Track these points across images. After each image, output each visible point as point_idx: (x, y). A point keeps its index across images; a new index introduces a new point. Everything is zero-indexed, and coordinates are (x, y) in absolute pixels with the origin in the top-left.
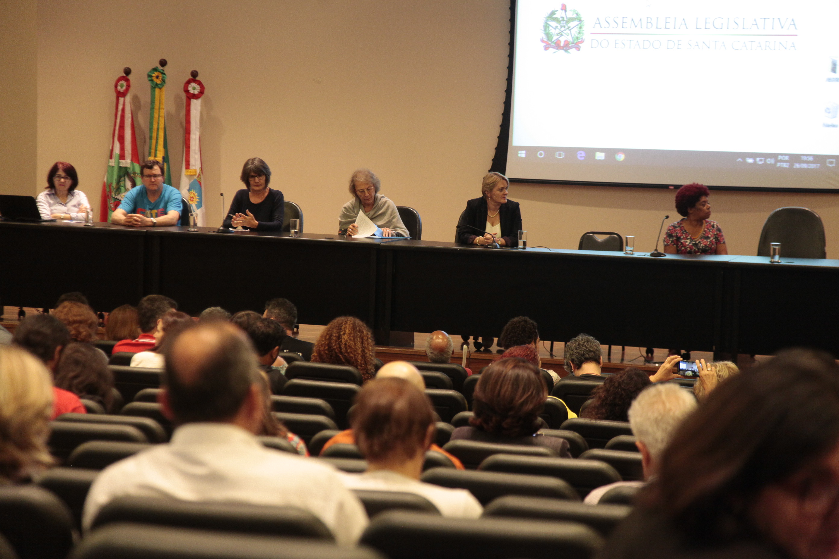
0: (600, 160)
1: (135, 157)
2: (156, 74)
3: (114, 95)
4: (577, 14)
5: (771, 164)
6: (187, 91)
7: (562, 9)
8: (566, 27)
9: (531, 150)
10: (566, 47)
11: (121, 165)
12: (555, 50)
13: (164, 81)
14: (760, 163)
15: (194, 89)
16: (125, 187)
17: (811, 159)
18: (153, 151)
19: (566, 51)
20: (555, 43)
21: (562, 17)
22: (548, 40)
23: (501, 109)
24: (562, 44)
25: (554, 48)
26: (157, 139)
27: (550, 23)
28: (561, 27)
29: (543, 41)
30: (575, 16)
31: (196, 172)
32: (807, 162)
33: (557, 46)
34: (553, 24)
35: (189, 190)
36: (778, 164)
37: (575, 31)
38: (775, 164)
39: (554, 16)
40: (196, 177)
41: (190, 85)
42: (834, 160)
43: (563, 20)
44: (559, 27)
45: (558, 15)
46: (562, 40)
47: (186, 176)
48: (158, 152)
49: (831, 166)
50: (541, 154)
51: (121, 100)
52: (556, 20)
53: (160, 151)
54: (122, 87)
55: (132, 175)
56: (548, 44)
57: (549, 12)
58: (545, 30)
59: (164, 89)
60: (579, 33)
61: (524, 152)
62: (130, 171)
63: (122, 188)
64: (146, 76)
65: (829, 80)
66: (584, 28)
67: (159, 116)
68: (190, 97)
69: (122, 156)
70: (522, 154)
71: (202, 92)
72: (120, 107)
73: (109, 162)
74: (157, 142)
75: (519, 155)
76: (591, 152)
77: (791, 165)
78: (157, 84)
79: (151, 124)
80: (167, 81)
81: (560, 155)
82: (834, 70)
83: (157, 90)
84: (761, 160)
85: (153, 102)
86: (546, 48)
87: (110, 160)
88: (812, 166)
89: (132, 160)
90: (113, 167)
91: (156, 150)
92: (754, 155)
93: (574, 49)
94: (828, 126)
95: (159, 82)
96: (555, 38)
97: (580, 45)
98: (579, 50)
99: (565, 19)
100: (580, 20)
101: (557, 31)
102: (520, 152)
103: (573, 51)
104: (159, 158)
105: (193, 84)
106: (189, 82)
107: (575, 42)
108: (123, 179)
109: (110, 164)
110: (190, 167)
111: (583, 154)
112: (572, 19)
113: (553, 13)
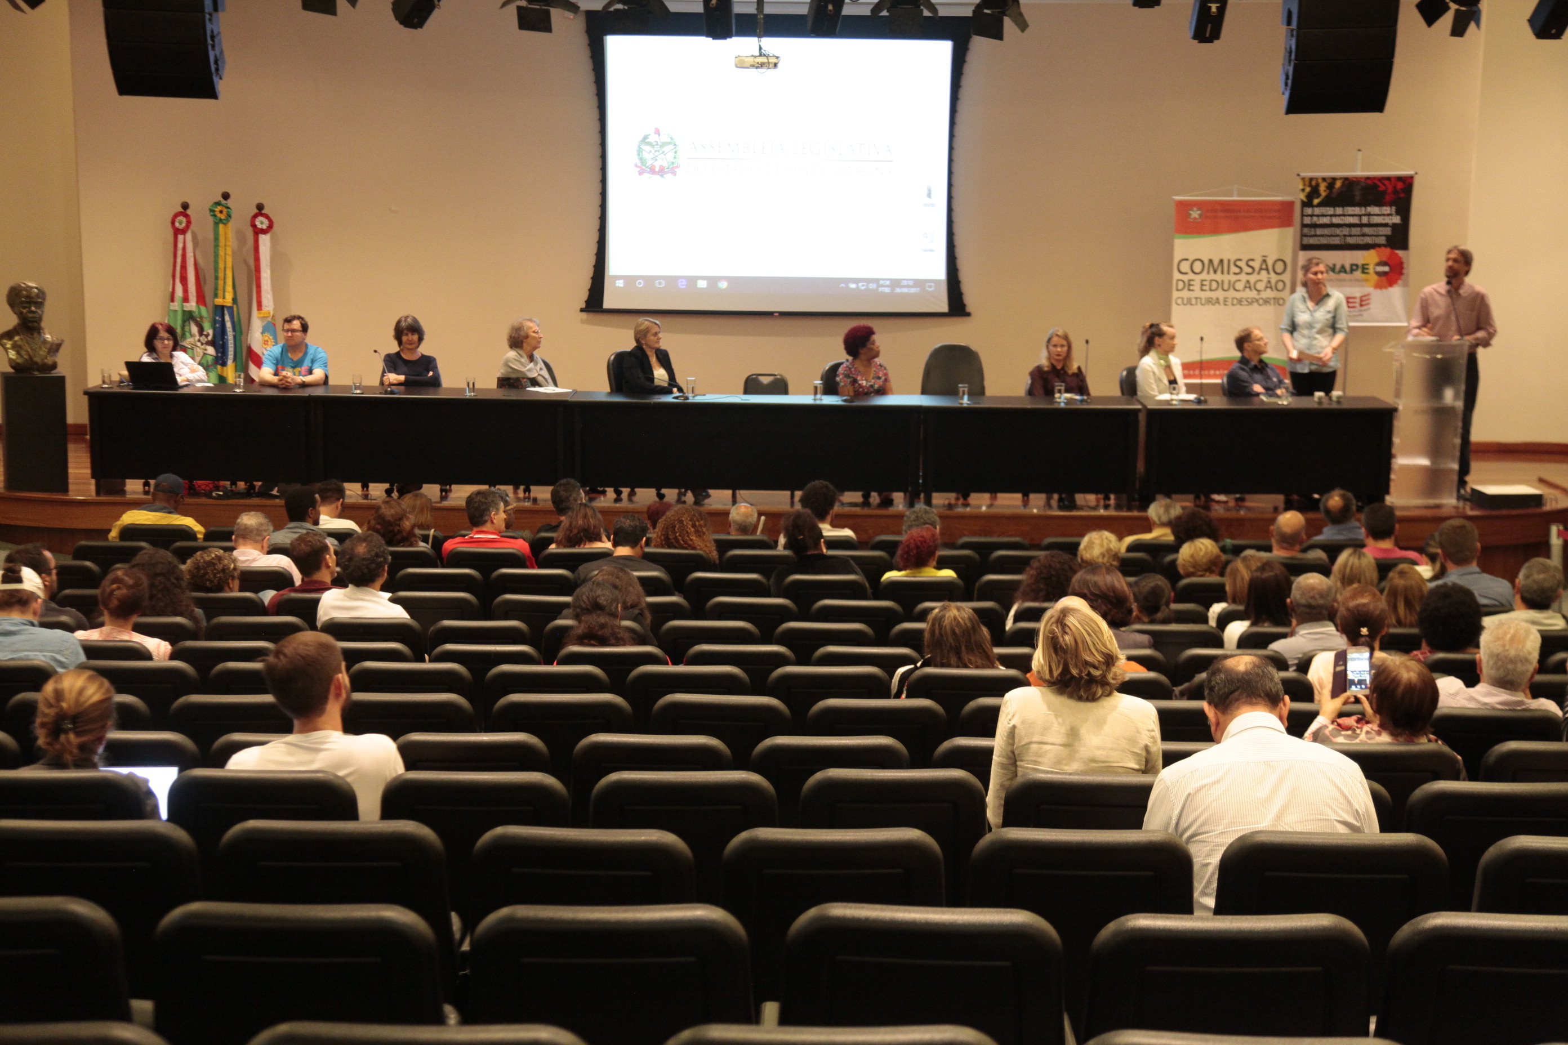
0: (702, 288)
1: (201, 299)
2: (219, 208)
3: (170, 232)
4: (671, 138)
5: (873, 290)
6: (254, 226)
7: (655, 133)
8: (661, 152)
9: (629, 280)
10: (662, 172)
11: (185, 309)
12: (651, 175)
13: (229, 216)
14: (863, 288)
15: (261, 223)
16: (190, 332)
17: (911, 283)
18: (220, 293)
19: (662, 176)
20: (650, 168)
21: (656, 142)
22: (642, 165)
23: (595, 237)
24: (657, 169)
25: (648, 173)
26: (225, 279)
27: (643, 147)
28: (656, 151)
29: (636, 166)
30: (669, 140)
31: (269, 313)
32: (908, 286)
33: (652, 171)
34: (647, 148)
35: (262, 333)
36: (880, 289)
37: (670, 156)
38: (877, 289)
39: (647, 140)
40: (269, 319)
41: (257, 220)
42: (932, 284)
43: (657, 145)
44: (653, 151)
45: (649, 140)
46: (657, 165)
47: (259, 318)
48: (226, 293)
49: (930, 290)
50: (640, 283)
51: (181, 237)
52: (649, 144)
53: (228, 292)
54: (180, 223)
55: (198, 319)
56: (642, 169)
57: (642, 137)
58: (639, 155)
59: (230, 224)
60: (675, 158)
61: (622, 281)
62: (196, 314)
63: (188, 334)
64: (208, 211)
66: (679, 153)
67: (225, 254)
68: (258, 232)
69: (186, 299)
70: (620, 283)
71: (271, 227)
72: (180, 245)
73: (169, 306)
74: (225, 283)
75: (617, 285)
76: (692, 280)
77: (893, 290)
78: (221, 220)
79: (216, 262)
80: (233, 216)
81: (660, 283)
83: (221, 226)
84: (863, 285)
85: (216, 239)
86: (641, 174)
87: (172, 304)
88: (913, 290)
89: (197, 303)
90: (175, 311)
91: (224, 291)
92: (856, 281)
93: (670, 174)
94: (926, 251)
95: (223, 217)
96: (649, 163)
97: (676, 170)
98: (675, 175)
99: (659, 143)
100: (675, 145)
101: (652, 155)
102: (617, 282)
103: (669, 176)
104: (228, 301)
105: (261, 218)
106: (255, 216)
107: (671, 167)
108: (187, 323)
109: (172, 308)
110: (263, 308)
111: (684, 283)
112: (667, 144)
113: (646, 137)
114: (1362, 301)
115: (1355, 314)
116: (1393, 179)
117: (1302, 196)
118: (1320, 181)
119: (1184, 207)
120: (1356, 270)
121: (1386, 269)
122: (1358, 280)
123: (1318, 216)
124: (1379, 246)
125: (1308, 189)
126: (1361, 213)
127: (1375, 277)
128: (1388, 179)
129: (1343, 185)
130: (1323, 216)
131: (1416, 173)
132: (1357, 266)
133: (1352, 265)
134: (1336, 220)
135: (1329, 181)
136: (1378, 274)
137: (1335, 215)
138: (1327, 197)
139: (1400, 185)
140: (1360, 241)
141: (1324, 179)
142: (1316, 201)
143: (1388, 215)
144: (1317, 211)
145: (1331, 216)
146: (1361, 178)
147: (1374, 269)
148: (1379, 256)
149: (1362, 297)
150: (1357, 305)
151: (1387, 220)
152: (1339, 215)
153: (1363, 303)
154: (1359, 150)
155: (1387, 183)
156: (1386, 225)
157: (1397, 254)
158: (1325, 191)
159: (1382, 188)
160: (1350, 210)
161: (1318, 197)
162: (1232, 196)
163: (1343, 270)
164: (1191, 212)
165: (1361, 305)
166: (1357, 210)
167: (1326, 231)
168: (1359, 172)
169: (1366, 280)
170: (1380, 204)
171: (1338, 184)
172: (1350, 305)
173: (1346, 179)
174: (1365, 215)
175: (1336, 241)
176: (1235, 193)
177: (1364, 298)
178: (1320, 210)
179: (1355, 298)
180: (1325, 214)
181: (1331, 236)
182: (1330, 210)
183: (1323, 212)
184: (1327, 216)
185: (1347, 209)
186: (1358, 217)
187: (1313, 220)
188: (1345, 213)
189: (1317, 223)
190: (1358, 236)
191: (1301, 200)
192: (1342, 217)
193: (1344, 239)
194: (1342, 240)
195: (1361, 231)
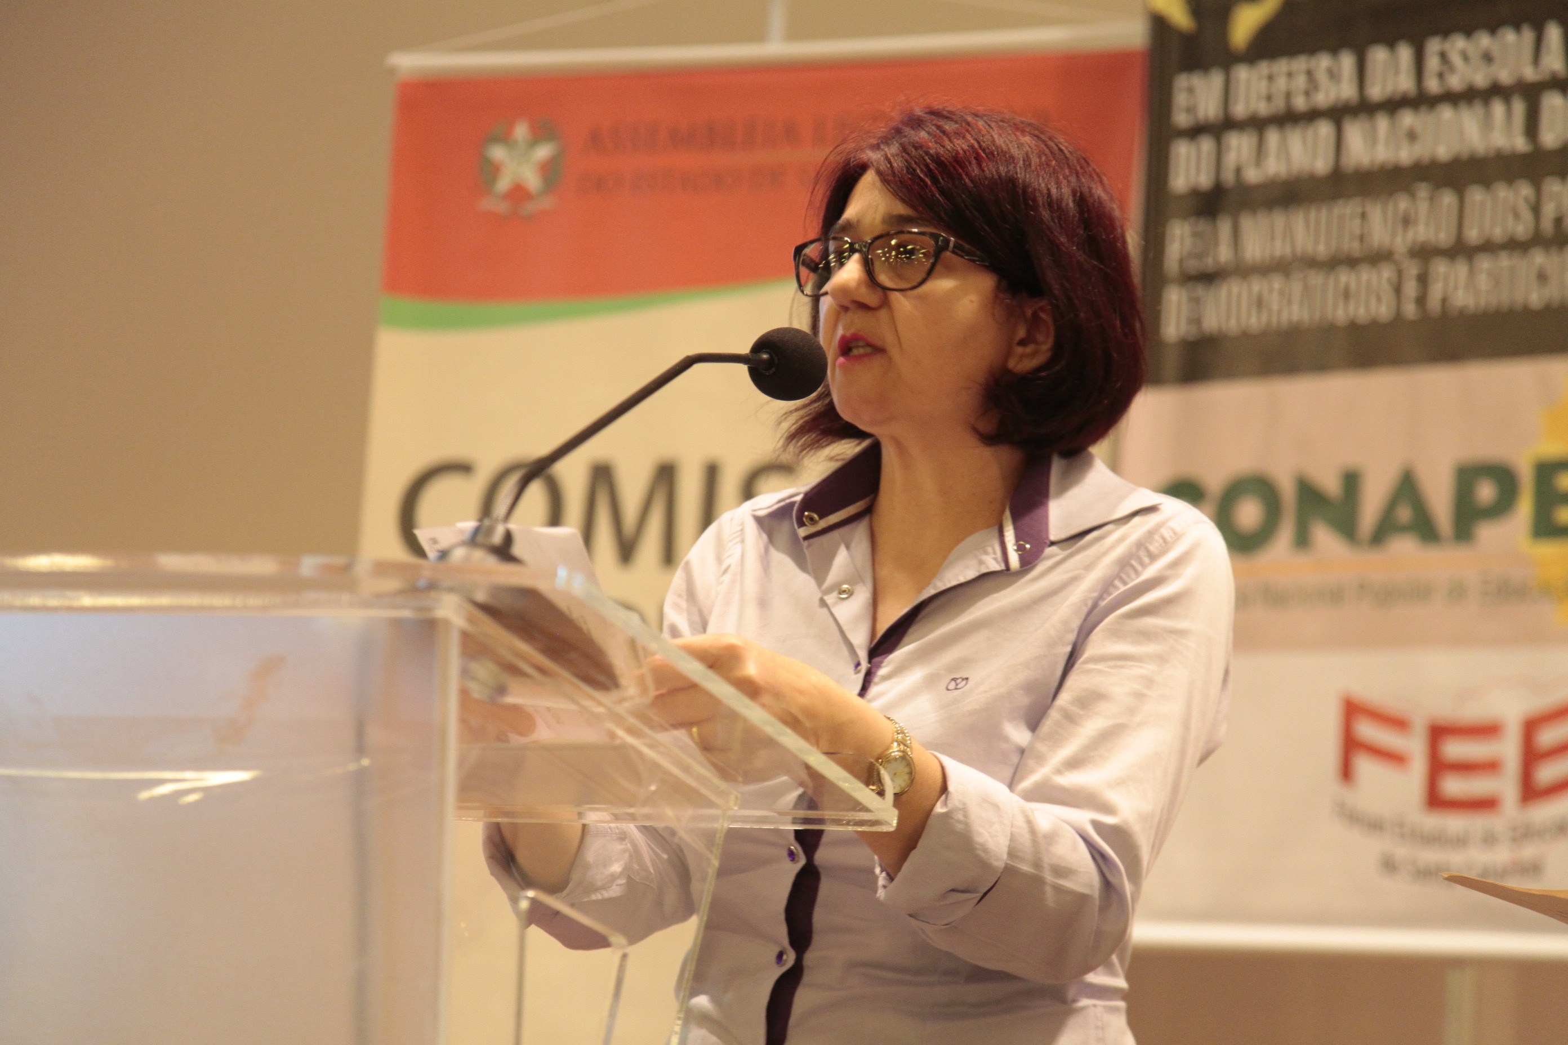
114: (1531, 756)
120: (1500, 509)
122: (1508, 591)
123: (1257, 124)
126: (1530, 74)
130: (1289, 118)
132: (1504, 476)
133: (1467, 476)
134: (1366, 145)
137: (1362, 107)
144: (1252, 89)
145: (1339, 113)
149: (1531, 727)
150: (1506, 787)
152: (1393, 105)
153: (1544, 775)
160: (1463, 59)
162: (767, 42)
163: (1404, 514)
164: (499, 152)
165: (1531, 793)
166: (1509, 54)
167: (1303, 231)
172: (1453, 786)
174: (1563, 85)
175: (1370, 296)
176: (777, 19)
177: (1547, 739)
178: (1271, 78)
179: (1488, 730)
180: (1300, 103)
181: (1335, 263)
182: (1333, 75)
183: (1288, 95)
184: (1312, 115)
185: (1443, 56)
186: (1519, 107)
187: (1231, 159)
188: (1433, 85)
189: (1252, 175)
190: (1514, 245)
191: (1159, 24)
192: (1407, 118)
193: (1423, 280)
194: (1411, 289)
195: (1536, 209)
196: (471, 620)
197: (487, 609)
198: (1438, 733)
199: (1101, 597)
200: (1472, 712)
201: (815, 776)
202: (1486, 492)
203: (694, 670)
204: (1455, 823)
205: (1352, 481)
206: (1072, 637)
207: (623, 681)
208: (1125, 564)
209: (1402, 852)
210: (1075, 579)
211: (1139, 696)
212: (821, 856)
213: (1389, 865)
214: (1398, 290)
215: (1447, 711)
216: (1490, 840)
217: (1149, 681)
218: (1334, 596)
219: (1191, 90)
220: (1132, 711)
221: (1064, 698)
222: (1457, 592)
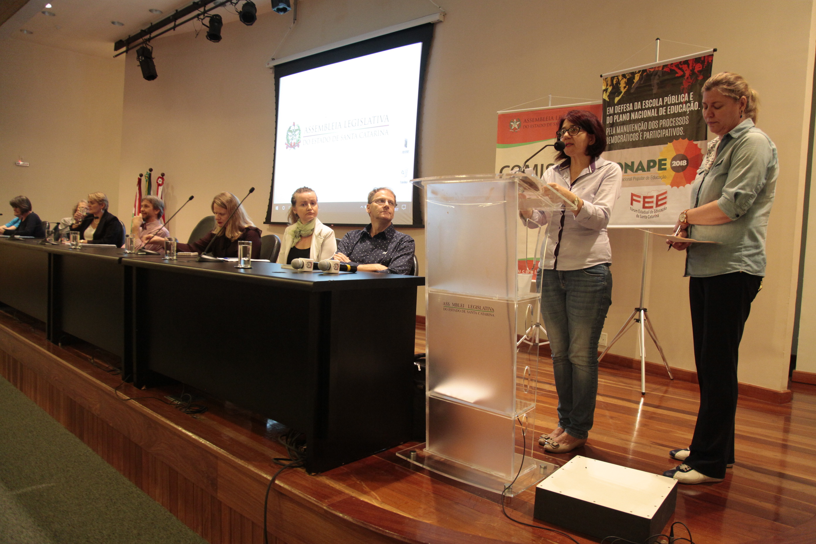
2: (147, 175)
4: (299, 127)
6: (157, 182)
7: (293, 125)
8: (295, 135)
9: (281, 206)
10: (294, 146)
12: (290, 149)
15: (160, 181)
19: (294, 148)
21: (293, 130)
22: (288, 143)
28: (293, 135)
29: (286, 144)
33: (291, 146)
34: (290, 134)
37: (298, 136)
39: (290, 129)
42: (405, 205)
43: (293, 131)
45: (291, 129)
46: (293, 142)
49: (404, 208)
50: (284, 208)
52: (291, 131)
56: (288, 145)
57: (289, 128)
58: (287, 138)
60: (299, 137)
61: (277, 207)
64: (145, 177)
65: (403, 152)
66: (301, 135)
68: (159, 185)
71: (163, 183)
75: (276, 209)
82: (406, 146)
86: (287, 148)
94: (403, 183)
95: (148, 179)
96: (290, 142)
97: (299, 144)
100: (300, 130)
101: (291, 138)
103: (296, 148)
105: (160, 179)
112: (297, 130)
113: (290, 128)
114: (658, 200)
115: (650, 215)
116: (691, 63)
117: (605, 97)
118: (620, 78)
119: (504, 120)
120: (654, 166)
121: (684, 163)
122: (655, 178)
123: (619, 114)
124: (677, 138)
125: (610, 89)
126: (657, 105)
127: (673, 173)
128: (686, 62)
129: (641, 79)
130: (623, 113)
131: (715, 50)
132: (654, 162)
133: (649, 162)
134: (634, 116)
135: (628, 77)
136: (674, 169)
137: (634, 111)
138: (625, 92)
139: (698, 67)
140: (658, 134)
141: (624, 76)
142: (617, 99)
143: (686, 103)
144: (618, 109)
145: (630, 112)
146: (658, 67)
147: (671, 164)
148: (676, 149)
149: (657, 196)
150: (654, 205)
151: (685, 108)
152: (638, 110)
153: (660, 203)
154: (657, 39)
155: (685, 67)
156: (684, 114)
157: (697, 145)
158: (625, 87)
159: (680, 73)
160: (648, 103)
161: (618, 96)
162: (548, 106)
163: (640, 168)
164: (512, 123)
165: (657, 205)
166: (654, 102)
167: (625, 129)
168: (658, 61)
169: (664, 177)
170: (677, 92)
171: (637, 78)
172: (647, 205)
173: (644, 71)
174: (662, 106)
175: (635, 137)
176: (551, 103)
177: (660, 198)
178: (620, 107)
179: (652, 197)
180: (625, 111)
181: (630, 133)
182: (629, 107)
183: (623, 109)
184: (627, 112)
185: (645, 103)
186: (656, 109)
187: (615, 119)
188: (643, 107)
189: (618, 121)
190: (655, 129)
191: (604, 100)
192: (640, 112)
193: (643, 135)
194: (641, 136)
195: (659, 124)
196: (519, 181)
197: (521, 180)
198: (645, 198)
199: (604, 176)
200: (649, 195)
201: (565, 202)
202: (652, 164)
203: (550, 188)
204: (647, 210)
205: (633, 163)
206: (600, 182)
207: (540, 190)
208: (607, 171)
209: (639, 214)
210: (600, 174)
211: (610, 190)
212: (565, 214)
213: (637, 216)
214: (639, 136)
215: (646, 195)
216: (652, 212)
217: (611, 188)
218: (630, 179)
219: (609, 109)
220: (609, 192)
221: (599, 191)
222: (648, 178)
